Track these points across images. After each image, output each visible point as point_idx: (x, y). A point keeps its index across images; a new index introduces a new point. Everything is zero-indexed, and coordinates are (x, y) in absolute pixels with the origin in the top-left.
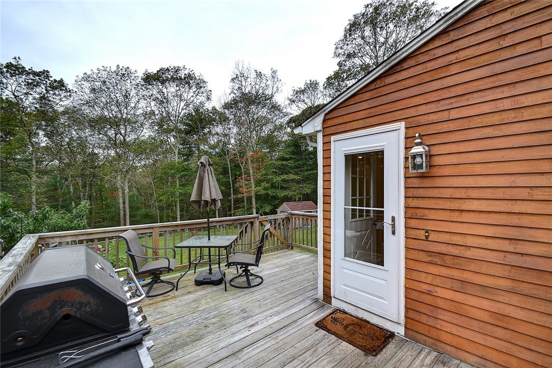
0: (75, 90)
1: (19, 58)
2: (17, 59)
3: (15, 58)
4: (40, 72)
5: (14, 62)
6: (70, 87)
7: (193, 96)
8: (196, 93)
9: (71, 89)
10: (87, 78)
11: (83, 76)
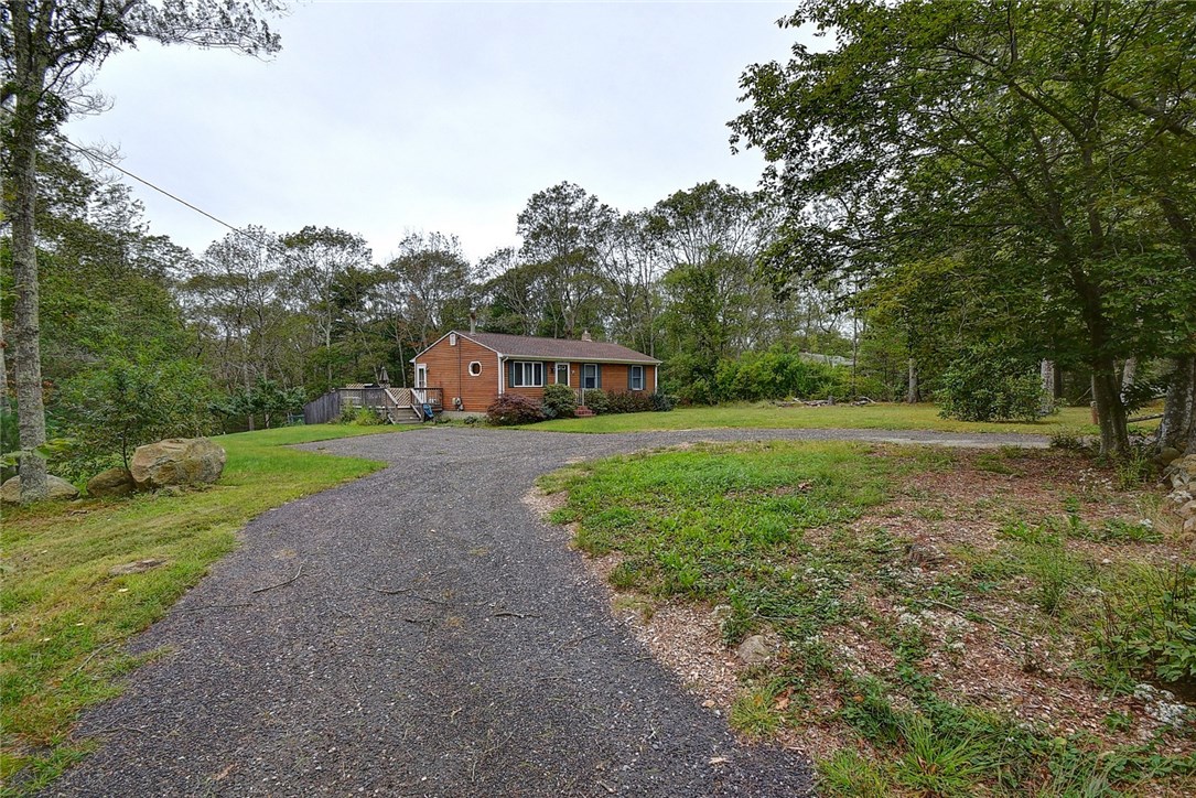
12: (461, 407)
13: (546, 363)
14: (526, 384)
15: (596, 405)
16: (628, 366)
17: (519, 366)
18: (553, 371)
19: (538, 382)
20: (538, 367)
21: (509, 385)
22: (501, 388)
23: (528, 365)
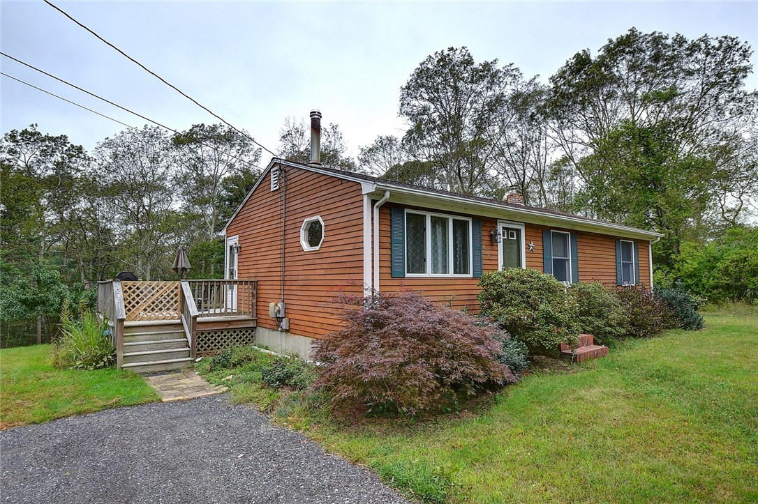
0: (95, 157)
1: (36, 125)
2: (34, 126)
3: (32, 126)
4: (57, 138)
5: (30, 130)
6: (89, 154)
7: (235, 157)
8: (240, 151)
9: (90, 156)
10: (108, 143)
11: (104, 141)
12: (284, 324)
13: (478, 220)
14: (435, 270)
15: (600, 323)
16: (611, 239)
17: (417, 225)
18: (493, 241)
19: (461, 266)
20: (460, 227)
21: (391, 272)
22: (371, 279)
23: (439, 223)
